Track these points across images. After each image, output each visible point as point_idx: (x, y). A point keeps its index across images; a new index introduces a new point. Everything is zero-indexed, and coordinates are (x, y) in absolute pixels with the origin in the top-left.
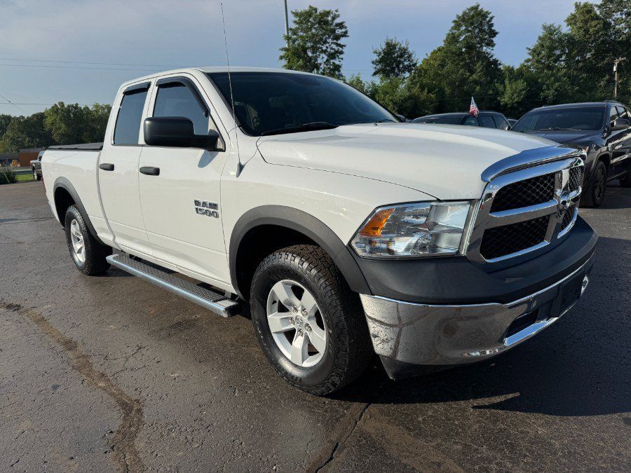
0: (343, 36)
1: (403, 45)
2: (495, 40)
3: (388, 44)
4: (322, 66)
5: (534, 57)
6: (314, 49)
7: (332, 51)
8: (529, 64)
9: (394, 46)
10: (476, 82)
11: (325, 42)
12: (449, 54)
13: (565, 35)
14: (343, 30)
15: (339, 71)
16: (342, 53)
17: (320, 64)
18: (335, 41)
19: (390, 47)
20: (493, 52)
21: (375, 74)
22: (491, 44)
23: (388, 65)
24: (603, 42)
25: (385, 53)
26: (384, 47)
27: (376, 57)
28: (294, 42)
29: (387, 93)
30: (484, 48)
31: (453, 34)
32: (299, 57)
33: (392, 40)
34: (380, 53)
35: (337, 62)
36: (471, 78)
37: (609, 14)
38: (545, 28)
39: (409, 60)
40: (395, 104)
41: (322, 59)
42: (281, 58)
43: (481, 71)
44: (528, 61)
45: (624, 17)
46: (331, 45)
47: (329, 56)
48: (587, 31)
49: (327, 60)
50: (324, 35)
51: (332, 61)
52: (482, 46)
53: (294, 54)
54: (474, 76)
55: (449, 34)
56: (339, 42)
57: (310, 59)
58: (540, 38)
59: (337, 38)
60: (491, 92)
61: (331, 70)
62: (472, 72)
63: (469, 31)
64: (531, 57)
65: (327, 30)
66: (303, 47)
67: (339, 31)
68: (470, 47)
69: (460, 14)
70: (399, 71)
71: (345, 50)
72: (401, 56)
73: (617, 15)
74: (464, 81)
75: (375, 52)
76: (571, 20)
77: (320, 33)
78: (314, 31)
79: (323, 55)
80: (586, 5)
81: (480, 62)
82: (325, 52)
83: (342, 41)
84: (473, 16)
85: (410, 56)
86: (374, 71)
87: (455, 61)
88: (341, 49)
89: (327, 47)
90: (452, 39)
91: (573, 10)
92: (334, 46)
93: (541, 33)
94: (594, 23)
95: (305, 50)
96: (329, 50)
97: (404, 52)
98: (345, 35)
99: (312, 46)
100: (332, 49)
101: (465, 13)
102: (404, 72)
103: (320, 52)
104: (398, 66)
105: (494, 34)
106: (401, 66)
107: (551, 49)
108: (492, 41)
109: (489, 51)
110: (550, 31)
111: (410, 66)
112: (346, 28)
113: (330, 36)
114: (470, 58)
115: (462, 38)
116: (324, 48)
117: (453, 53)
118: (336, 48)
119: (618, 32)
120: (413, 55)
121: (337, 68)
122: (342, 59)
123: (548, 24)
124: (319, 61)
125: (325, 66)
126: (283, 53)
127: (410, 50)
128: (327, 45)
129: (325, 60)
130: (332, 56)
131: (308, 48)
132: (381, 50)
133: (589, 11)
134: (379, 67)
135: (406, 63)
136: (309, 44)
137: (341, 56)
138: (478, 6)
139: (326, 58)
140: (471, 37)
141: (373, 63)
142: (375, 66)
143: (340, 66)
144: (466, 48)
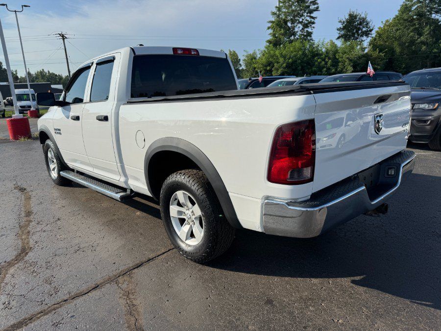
0: (315, 10)
1: (363, 16)
3: (350, 15)
4: (298, 34)
6: (293, 22)
7: (306, 22)
9: (356, 17)
10: (423, 43)
11: (302, 15)
12: (402, 21)
14: (316, 6)
15: (311, 36)
16: (313, 23)
17: (297, 32)
18: (309, 14)
19: (352, 17)
21: (338, 38)
22: (439, 12)
23: (349, 31)
25: (347, 22)
26: (347, 17)
27: (340, 26)
28: (278, 16)
29: (345, 53)
30: (433, 15)
31: (406, 5)
32: (281, 27)
33: (353, 12)
34: (344, 22)
35: (309, 30)
36: (419, 40)
39: (367, 27)
40: (350, 60)
41: (298, 28)
42: (269, 28)
43: (428, 34)
46: (306, 18)
47: (303, 26)
49: (303, 29)
50: (301, 10)
51: (306, 29)
52: (431, 14)
53: (277, 25)
54: (422, 37)
55: (403, 6)
56: (312, 15)
57: (289, 28)
59: (311, 12)
60: (435, 50)
61: (305, 36)
62: (420, 35)
63: (421, 2)
65: (303, 7)
66: (284, 20)
67: (312, 7)
68: (421, 15)
70: (358, 35)
71: (316, 21)
72: (361, 24)
74: (412, 42)
75: (340, 22)
77: (298, 9)
78: (293, 7)
79: (300, 25)
81: (428, 27)
82: (301, 23)
83: (314, 15)
85: (367, 24)
86: (337, 36)
87: (406, 26)
88: (312, 20)
90: (405, 9)
92: (308, 18)
95: (286, 22)
96: (304, 21)
97: (363, 21)
98: (317, 9)
99: (291, 19)
100: (307, 20)
102: (362, 36)
103: (298, 23)
104: (357, 32)
106: (360, 32)
111: (368, 31)
112: (318, 4)
113: (305, 11)
114: (419, 24)
115: (414, 8)
116: (301, 20)
117: (405, 20)
118: (310, 20)
120: (371, 23)
122: (314, 27)
124: (296, 30)
125: (301, 33)
126: (270, 25)
127: (368, 19)
128: (303, 18)
129: (301, 29)
130: (306, 26)
131: (288, 21)
132: (344, 20)
134: (343, 32)
135: (364, 29)
136: (289, 18)
137: (313, 25)
139: (301, 27)
140: (421, 7)
141: (338, 30)
142: (339, 32)
143: (311, 33)
144: (417, 15)
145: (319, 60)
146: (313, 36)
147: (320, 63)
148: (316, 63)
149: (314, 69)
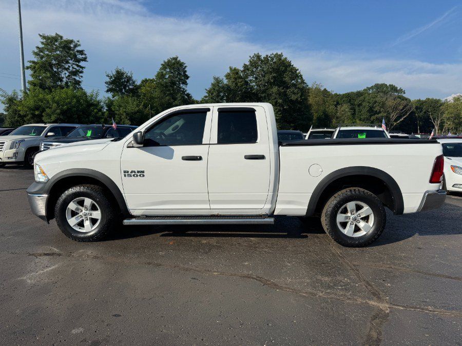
0: (83, 60)
1: (129, 74)
2: (188, 81)
3: (118, 72)
4: (64, 80)
5: (209, 94)
7: (74, 70)
8: (207, 99)
9: (123, 74)
11: (67, 62)
12: (159, 86)
13: (226, 85)
14: (83, 56)
15: (79, 85)
16: (82, 72)
17: (63, 78)
20: (186, 88)
21: (108, 91)
22: (185, 83)
24: (245, 92)
25: (115, 78)
26: (114, 73)
27: (108, 80)
28: (42, 57)
30: (181, 85)
32: (47, 70)
34: (111, 77)
35: (77, 78)
37: (247, 77)
38: (214, 78)
41: (64, 74)
44: (206, 97)
45: (254, 79)
46: (71, 65)
48: (236, 84)
49: (69, 76)
51: (73, 77)
53: (42, 67)
55: (159, 73)
56: (80, 64)
58: (212, 84)
59: (79, 61)
63: (172, 73)
64: (207, 95)
65: (71, 54)
66: (50, 63)
67: (80, 56)
68: (173, 83)
69: (166, 61)
71: (84, 70)
72: (127, 81)
73: (251, 78)
75: (108, 76)
76: (228, 76)
79: (66, 72)
80: (235, 69)
82: (67, 69)
83: (82, 64)
84: (174, 64)
85: (134, 82)
86: (106, 89)
88: (81, 69)
89: (69, 66)
90: (161, 76)
91: (228, 71)
92: (75, 67)
93: (213, 81)
94: (240, 80)
96: (71, 68)
97: (129, 79)
98: (85, 60)
99: (57, 64)
100: (73, 68)
101: (169, 61)
104: (125, 88)
105: (187, 77)
107: (219, 92)
108: (186, 82)
109: (184, 87)
110: (218, 81)
112: (85, 55)
113: (70, 58)
114: (173, 90)
116: (67, 67)
117: (162, 85)
118: (78, 68)
119: (252, 88)
121: (78, 83)
122: (82, 77)
123: (217, 77)
124: (62, 75)
125: (67, 80)
129: (67, 75)
130: (75, 73)
131: (53, 65)
133: (237, 73)
134: (110, 86)
137: (81, 75)
138: (178, 57)
139: (68, 74)
140: (173, 77)
141: (106, 83)
142: (107, 85)
143: (80, 82)
144: (171, 83)
145: (95, 110)
146: (82, 85)
147: (97, 113)
148: (93, 113)
149: (91, 118)
